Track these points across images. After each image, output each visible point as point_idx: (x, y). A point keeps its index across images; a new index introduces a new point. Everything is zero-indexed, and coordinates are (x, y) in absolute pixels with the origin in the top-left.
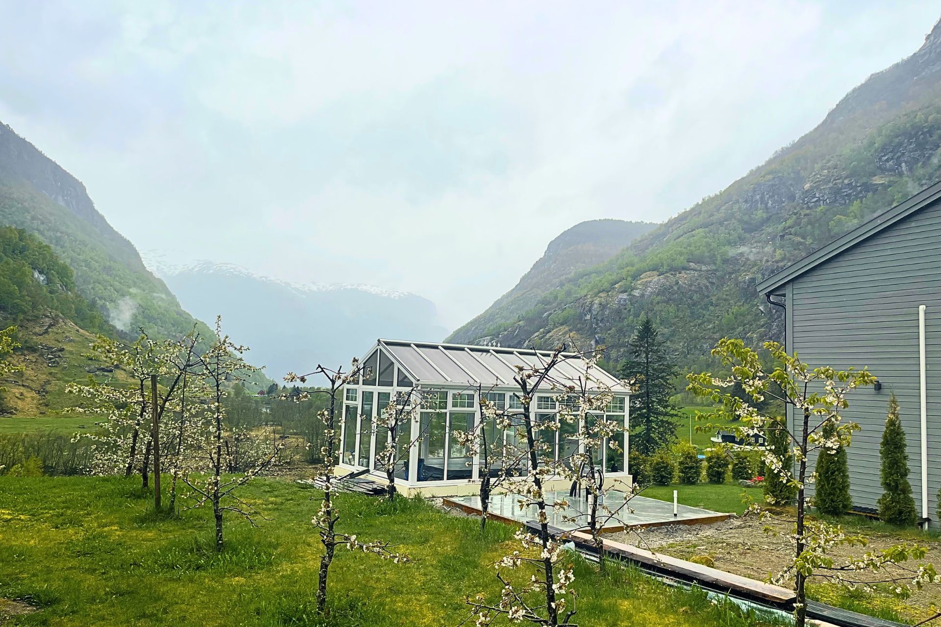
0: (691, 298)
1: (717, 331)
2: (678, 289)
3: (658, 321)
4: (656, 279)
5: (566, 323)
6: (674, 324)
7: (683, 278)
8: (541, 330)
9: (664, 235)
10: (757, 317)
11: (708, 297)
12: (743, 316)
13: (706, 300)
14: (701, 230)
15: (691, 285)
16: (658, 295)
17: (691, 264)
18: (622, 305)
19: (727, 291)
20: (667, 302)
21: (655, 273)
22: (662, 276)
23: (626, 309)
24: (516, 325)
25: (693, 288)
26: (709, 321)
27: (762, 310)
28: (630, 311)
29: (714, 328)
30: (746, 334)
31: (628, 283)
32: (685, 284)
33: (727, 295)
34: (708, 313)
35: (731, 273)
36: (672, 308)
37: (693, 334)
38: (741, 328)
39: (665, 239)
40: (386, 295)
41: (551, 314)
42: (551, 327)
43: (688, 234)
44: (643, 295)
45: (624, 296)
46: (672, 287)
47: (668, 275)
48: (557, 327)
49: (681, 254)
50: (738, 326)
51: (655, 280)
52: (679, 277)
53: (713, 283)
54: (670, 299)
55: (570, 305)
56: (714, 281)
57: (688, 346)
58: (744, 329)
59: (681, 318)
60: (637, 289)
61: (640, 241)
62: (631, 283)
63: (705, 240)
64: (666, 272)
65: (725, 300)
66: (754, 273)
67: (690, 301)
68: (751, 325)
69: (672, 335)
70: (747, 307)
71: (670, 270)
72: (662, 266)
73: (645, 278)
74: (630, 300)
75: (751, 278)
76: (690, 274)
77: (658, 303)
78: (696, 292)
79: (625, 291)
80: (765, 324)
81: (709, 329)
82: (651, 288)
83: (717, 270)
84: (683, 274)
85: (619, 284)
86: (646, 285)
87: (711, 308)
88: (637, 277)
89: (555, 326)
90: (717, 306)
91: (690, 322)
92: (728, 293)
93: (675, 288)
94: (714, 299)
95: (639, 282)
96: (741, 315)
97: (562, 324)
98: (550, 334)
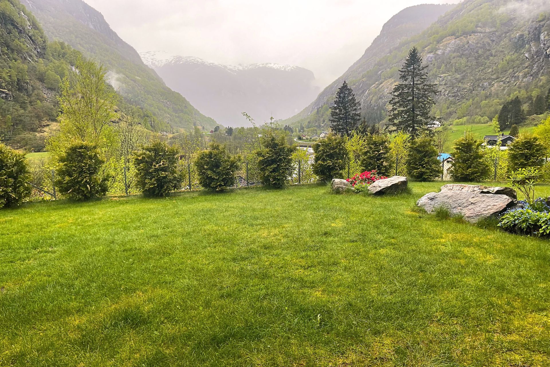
0: (477, 52)
1: (495, 73)
2: (469, 47)
3: (453, 70)
4: (453, 41)
5: (392, 77)
6: (464, 71)
7: (472, 39)
8: (377, 83)
9: (461, 10)
10: (523, 61)
11: (489, 50)
12: (514, 62)
13: (488, 53)
14: (486, 4)
15: (477, 43)
16: (454, 52)
17: (478, 28)
18: (429, 61)
19: (503, 45)
20: (460, 57)
21: (453, 37)
22: (458, 39)
23: (431, 64)
24: (361, 81)
25: (479, 45)
26: (489, 67)
27: (527, 56)
28: (434, 65)
29: (493, 71)
30: (514, 74)
31: (434, 46)
32: (473, 43)
33: (503, 48)
34: (489, 62)
35: (506, 33)
36: (463, 61)
37: (477, 77)
38: (511, 70)
39: (461, 13)
40: (283, 69)
41: (383, 72)
42: (383, 80)
43: (477, 8)
44: (444, 53)
45: (431, 55)
46: (464, 46)
47: (462, 37)
48: (386, 80)
49: (471, 22)
50: (510, 69)
51: (452, 43)
52: (469, 39)
53: (493, 41)
54: (463, 54)
55: (395, 65)
56: (494, 39)
57: (473, 85)
58: (513, 71)
59: (469, 67)
60: (440, 49)
61: (444, 17)
62: (436, 45)
63: (489, 10)
64: (461, 36)
65: (502, 51)
66: (523, 31)
67: (476, 55)
68: (519, 67)
69: (463, 79)
70: (516, 55)
71: (464, 34)
72: (458, 32)
73: (445, 41)
74: (435, 58)
75: (520, 35)
76: (477, 35)
77: (454, 58)
78: (481, 48)
79: (431, 52)
80: (529, 66)
81: (489, 73)
82: (450, 47)
83: (496, 31)
84: (473, 36)
85: (428, 47)
86: (446, 46)
87: (491, 58)
88: (440, 41)
89: (385, 79)
90: (495, 56)
91: (476, 69)
92: (504, 47)
93: (466, 46)
94: (493, 52)
95: (442, 44)
96: (512, 61)
97: (390, 78)
98: (382, 85)
